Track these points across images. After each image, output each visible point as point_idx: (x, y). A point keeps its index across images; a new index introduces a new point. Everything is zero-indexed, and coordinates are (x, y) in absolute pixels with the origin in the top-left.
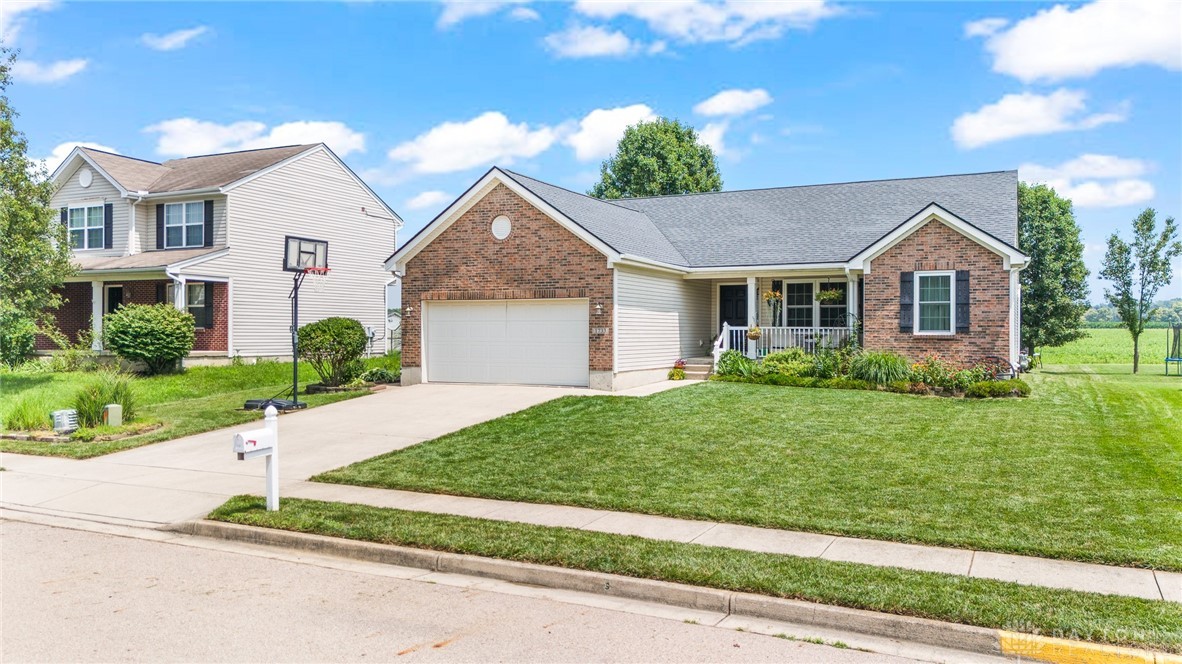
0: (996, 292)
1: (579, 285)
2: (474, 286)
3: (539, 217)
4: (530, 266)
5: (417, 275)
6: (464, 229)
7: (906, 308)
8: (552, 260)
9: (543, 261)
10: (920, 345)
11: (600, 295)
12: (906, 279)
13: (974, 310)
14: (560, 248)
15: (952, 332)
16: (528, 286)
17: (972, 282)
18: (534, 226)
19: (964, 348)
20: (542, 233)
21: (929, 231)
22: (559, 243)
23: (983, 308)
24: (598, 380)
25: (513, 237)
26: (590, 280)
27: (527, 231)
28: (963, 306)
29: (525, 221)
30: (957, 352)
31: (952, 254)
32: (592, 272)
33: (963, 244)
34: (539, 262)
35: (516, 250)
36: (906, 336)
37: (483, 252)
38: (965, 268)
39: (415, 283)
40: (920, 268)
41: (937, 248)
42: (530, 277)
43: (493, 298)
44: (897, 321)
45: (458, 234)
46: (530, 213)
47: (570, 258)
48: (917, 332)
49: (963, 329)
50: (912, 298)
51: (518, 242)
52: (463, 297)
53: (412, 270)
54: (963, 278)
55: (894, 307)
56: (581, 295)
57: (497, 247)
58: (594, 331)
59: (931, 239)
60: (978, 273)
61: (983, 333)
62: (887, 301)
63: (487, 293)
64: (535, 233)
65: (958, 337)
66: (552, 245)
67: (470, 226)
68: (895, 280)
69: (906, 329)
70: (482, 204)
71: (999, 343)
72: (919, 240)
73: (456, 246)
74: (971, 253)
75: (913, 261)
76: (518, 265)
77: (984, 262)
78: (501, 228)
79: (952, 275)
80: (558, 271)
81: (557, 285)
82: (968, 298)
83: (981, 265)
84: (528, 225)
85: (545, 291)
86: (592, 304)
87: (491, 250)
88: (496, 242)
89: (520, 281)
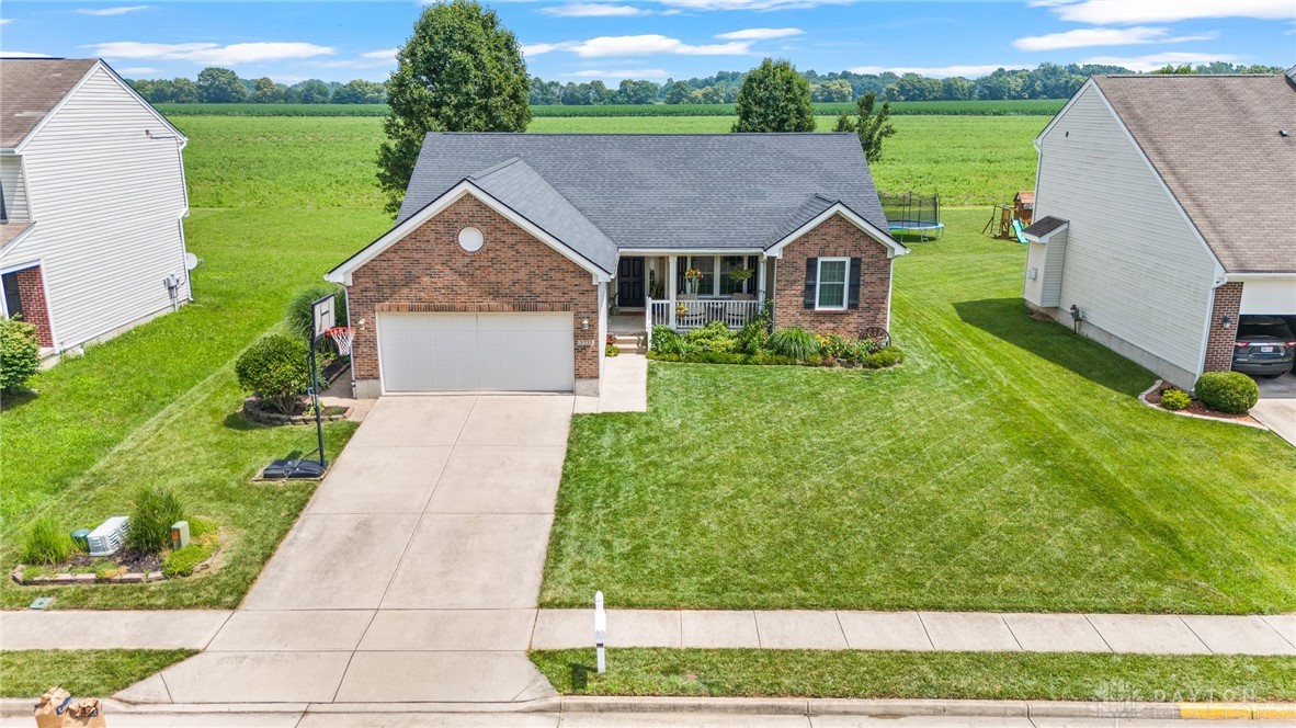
0: (880, 276)
1: (562, 299)
2: (440, 297)
3: (515, 231)
4: (507, 279)
5: (367, 285)
6: (425, 239)
7: (810, 288)
8: (532, 275)
9: (522, 275)
10: (820, 319)
11: (585, 310)
12: (811, 264)
13: (863, 290)
14: (540, 264)
15: (844, 307)
16: (505, 299)
17: (863, 267)
18: (511, 240)
19: (855, 319)
20: (520, 247)
21: (832, 223)
22: (539, 258)
23: (870, 288)
24: (584, 387)
25: (485, 250)
26: (574, 295)
27: (502, 245)
28: (855, 287)
29: (499, 235)
30: (848, 324)
31: (849, 243)
32: (577, 288)
33: (857, 236)
34: (516, 277)
35: (490, 264)
36: (809, 311)
37: (450, 264)
38: (858, 256)
39: (365, 294)
40: (823, 254)
41: (838, 237)
42: (507, 291)
43: (465, 311)
44: (802, 299)
45: (418, 244)
46: (505, 227)
47: (552, 274)
48: (817, 308)
49: (853, 306)
50: (815, 279)
51: (491, 255)
52: (428, 309)
53: (361, 280)
54: (856, 263)
55: (800, 287)
56: (566, 309)
57: (467, 260)
58: (579, 343)
59: (833, 231)
60: (867, 260)
61: (868, 309)
62: (795, 281)
63: (458, 306)
64: (512, 247)
65: (850, 312)
66: (532, 261)
67: (433, 236)
68: (802, 264)
69: (811, 306)
70: (446, 214)
71: (880, 316)
72: (823, 231)
73: (416, 256)
74: (864, 243)
75: (817, 248)
76: (493, 278)
77: (873, 251)
78: (471, 240)
79: (847, 260)
80: (539, 286)
81: (538, 299)
82: (858, 280)
83: (871, 253)
84: (503, 239)
85: (525, 303)
86: (578, 317)
87: (460, 262)
88: (464, 254)
89: (496, 294)
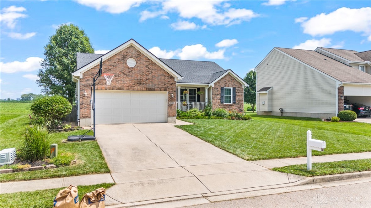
0: (241, 93)
1: (164, 86)
2: (119, 85)
3: (148, 60)
4: (144, 78)
5: (89, 79)
6: (114, 61)
7: (222, 97)
8: (153, 77)
9: (150, 77)
10: (225, 107)
11: (172, 90)
12: (222, 89)
14: (157, 73)
15: (232, 103)
16: (143, 86)
17: (236, 90)
18: (146, 63)
19: (234, 107)
20: (149, 66)
21: (227, 76)
22: (156, 71)
23: (238, 97)
24: (171, 120)
25: (137, 67)
26: (168, 85)
27: (143, 65)
28: (234, 97)
29: (142, 61)
31: (232, 83)
32: (169, 82)
33: (234, 80)
34: (148, 77)
35: (138, 72)
36: (222, 104)
37: (123, 71)
38: (235, 87)
39: (87, 82)
40: (225, 86)
42: (144, 83)
43: (128, 90)
44: (220, 100)
45: (111, 63)
46: (144, 59)
47: (160, 77)
48: (224, 104)
49: (234, 103)
50: (223, 94)
51: (139, 69)
53: (86, 76)
54: (234, 89)
55: (219, 97)
56: (165, 90)
57: (130, 70)
58: (170, 103)
59: (228, 79)
60: (237, 88)
61: (238, 104)
62: (218, 95)
63: (125, 88)
64: (147, 66)
65: (233, 105)
66: (153, 71)
67: (117, 60)
68: (219, 89)
69: (222, 102)
70: (123, 52)
71: (242, 106)
72: (225, 79)
73: (110, 68)
74: (236, 83)
75: (223, 84)
76: (139, 77)
77: (238, 86)
78: (131, 63)
79: (232, 88)
80: (156, 81)
81: (155, 86)
82: (235, 94)
84: (143, 63)
85: (151, 88)
86: (169, 93)
87: (127, 71)
88: (129, 68)
89: (140, 84)
